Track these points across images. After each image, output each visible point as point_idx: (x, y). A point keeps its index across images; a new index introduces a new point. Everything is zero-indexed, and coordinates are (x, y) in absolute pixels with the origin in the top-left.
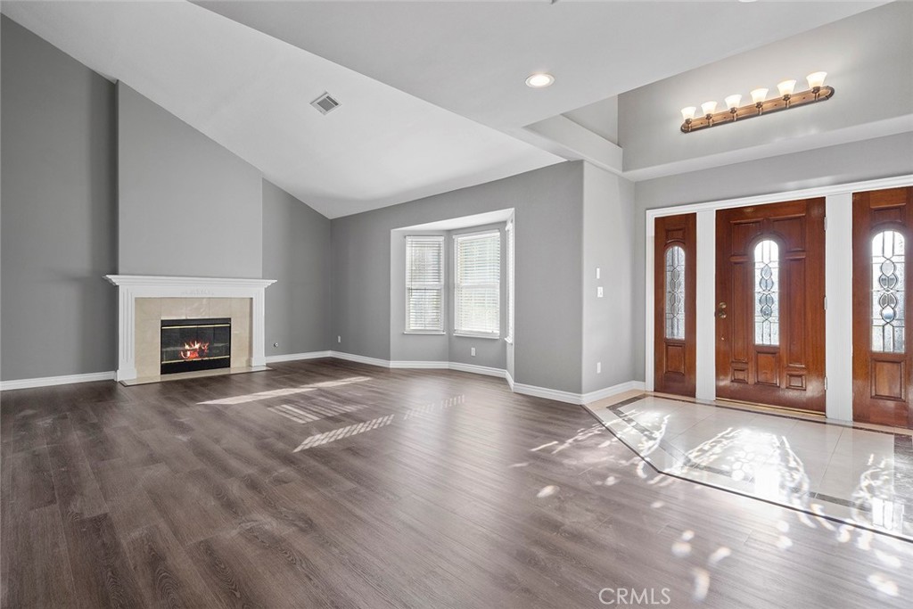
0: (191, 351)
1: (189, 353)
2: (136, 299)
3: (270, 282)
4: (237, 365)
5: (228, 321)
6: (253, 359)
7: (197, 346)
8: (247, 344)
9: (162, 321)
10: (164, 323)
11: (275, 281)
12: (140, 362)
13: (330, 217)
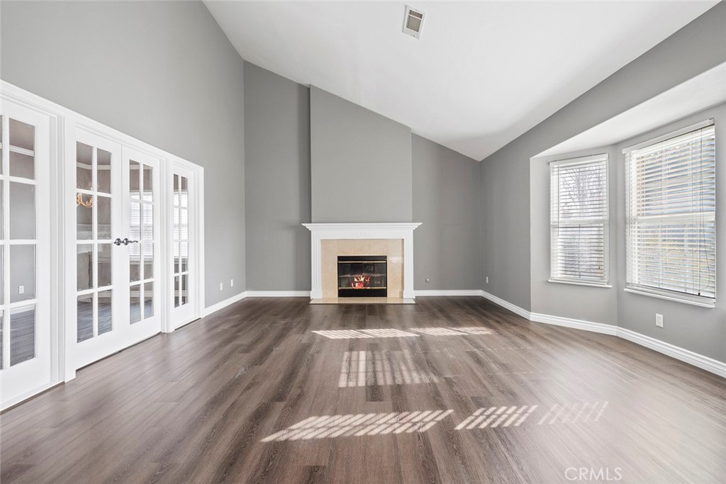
0: (359, 281)
1: (357, 284)
2: (322, 240)
3: (417, 225)
4: (392, 297)
5: (384, 258)
6: (404, 292)
7: (362, 279)
8: (400, 279)
9: (338, 257)
10: (340, 258)
11: (420, 224)
12: (325, 286)
13: (479, 158)
